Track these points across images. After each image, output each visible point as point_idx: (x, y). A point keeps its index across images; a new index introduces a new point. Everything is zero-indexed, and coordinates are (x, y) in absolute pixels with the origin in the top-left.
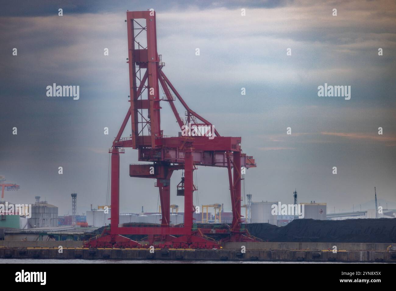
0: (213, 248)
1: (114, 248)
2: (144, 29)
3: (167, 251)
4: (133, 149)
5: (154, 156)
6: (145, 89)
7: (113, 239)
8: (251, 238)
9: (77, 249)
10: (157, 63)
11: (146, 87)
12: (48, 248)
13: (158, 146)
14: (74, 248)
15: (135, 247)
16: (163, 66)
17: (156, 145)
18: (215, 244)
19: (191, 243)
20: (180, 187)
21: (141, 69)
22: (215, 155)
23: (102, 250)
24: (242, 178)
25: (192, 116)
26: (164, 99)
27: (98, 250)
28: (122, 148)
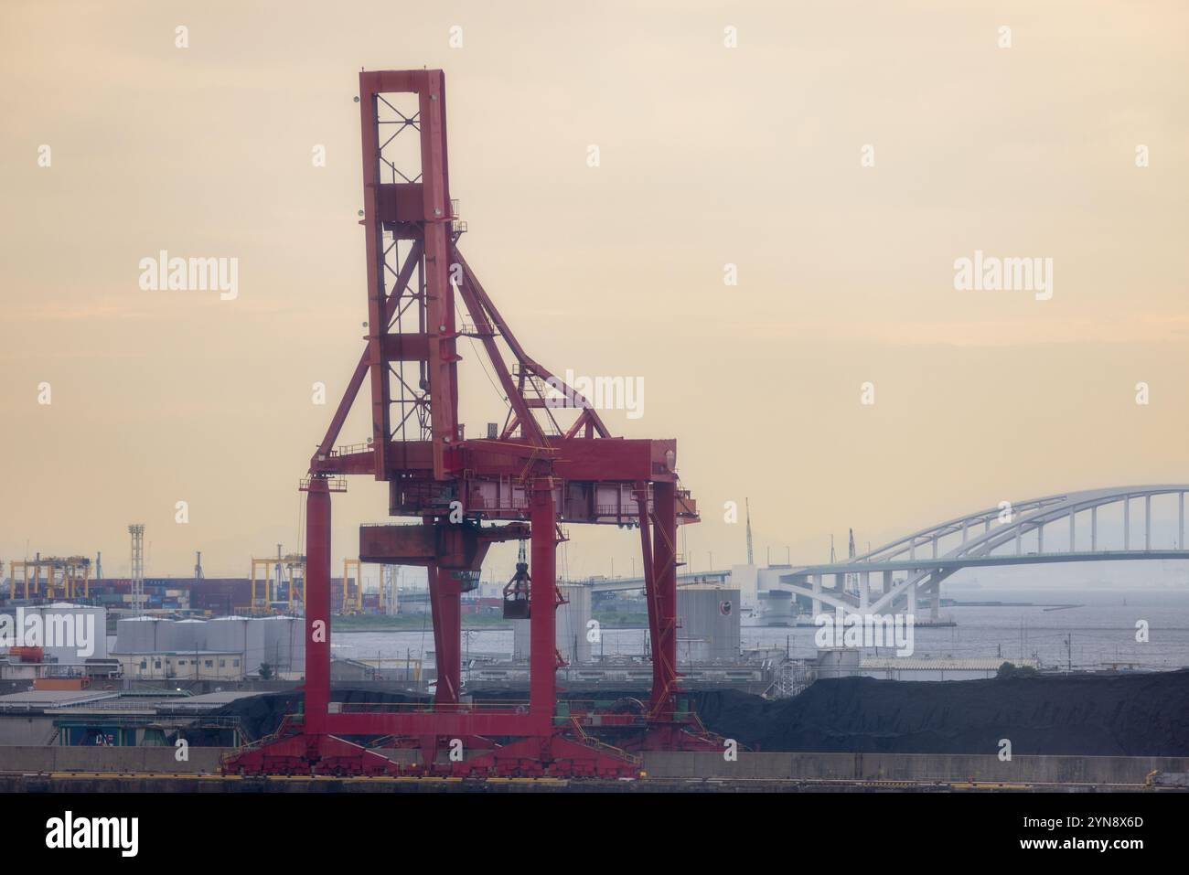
0: (619, 774)
1: (318, 777)
2: (409, 122)
3: (483, 784)
4: (377, 479)
5: (434, 500)
6: (412, 301)
7: (311, 747)
8: (709, 739)
9: (203, 777)
10: (449, 226)
11: (415, 296)
12: (117, 776)
13: (451, 474)
14: (195, 777)
15: (379, 772)
16: (460, 232)
17: (447, 470)
18: (626, 764)
19: (552, 762)
20: (512, 591)
21: (399, 241)
22: (596, 491)
23: (282, 781)
24: (678, 561)
25: (533, 378)
26: (467, 332)
27: (269, 781)
28: (337, 477)
